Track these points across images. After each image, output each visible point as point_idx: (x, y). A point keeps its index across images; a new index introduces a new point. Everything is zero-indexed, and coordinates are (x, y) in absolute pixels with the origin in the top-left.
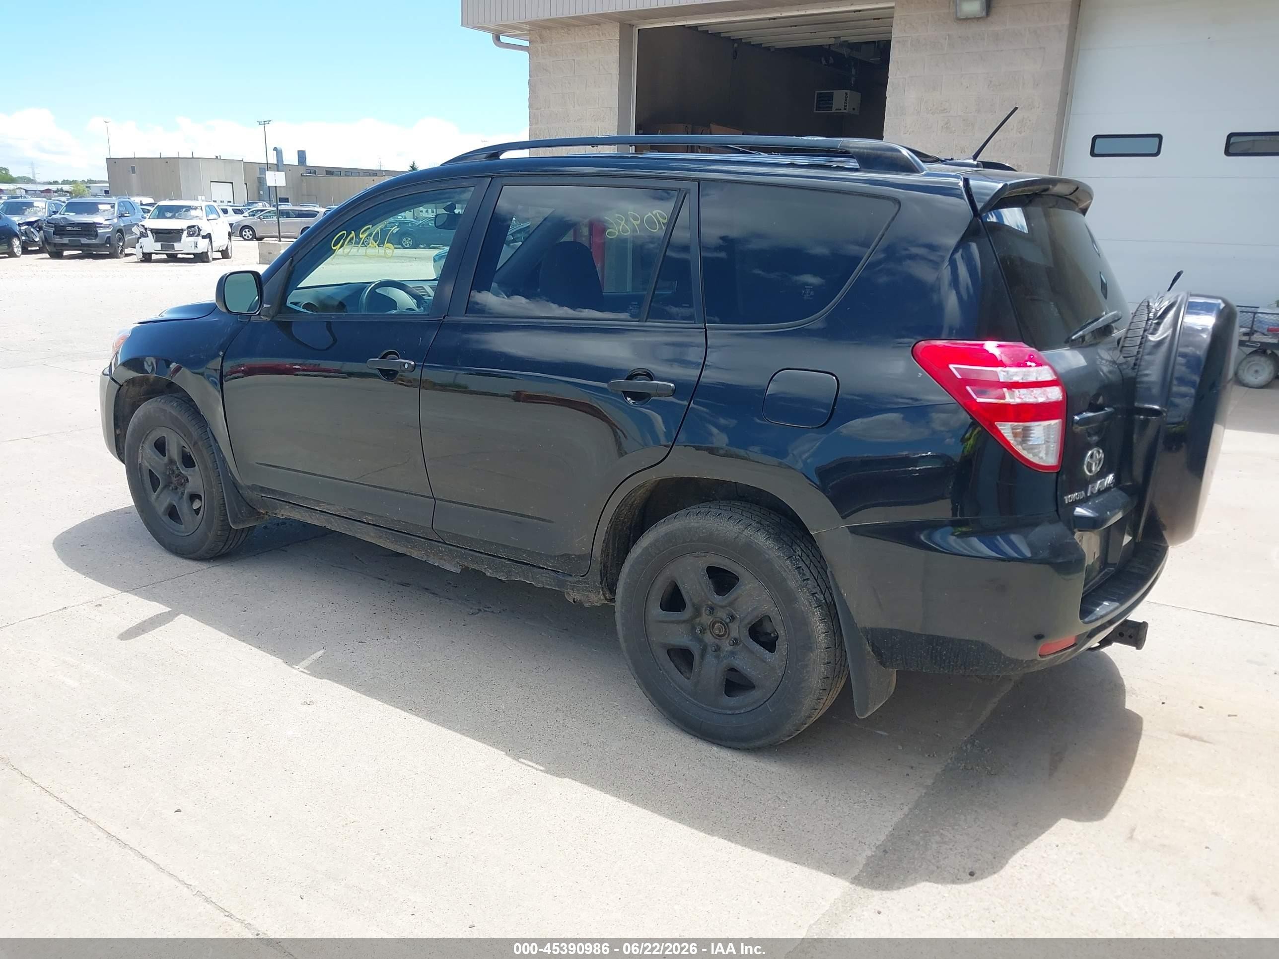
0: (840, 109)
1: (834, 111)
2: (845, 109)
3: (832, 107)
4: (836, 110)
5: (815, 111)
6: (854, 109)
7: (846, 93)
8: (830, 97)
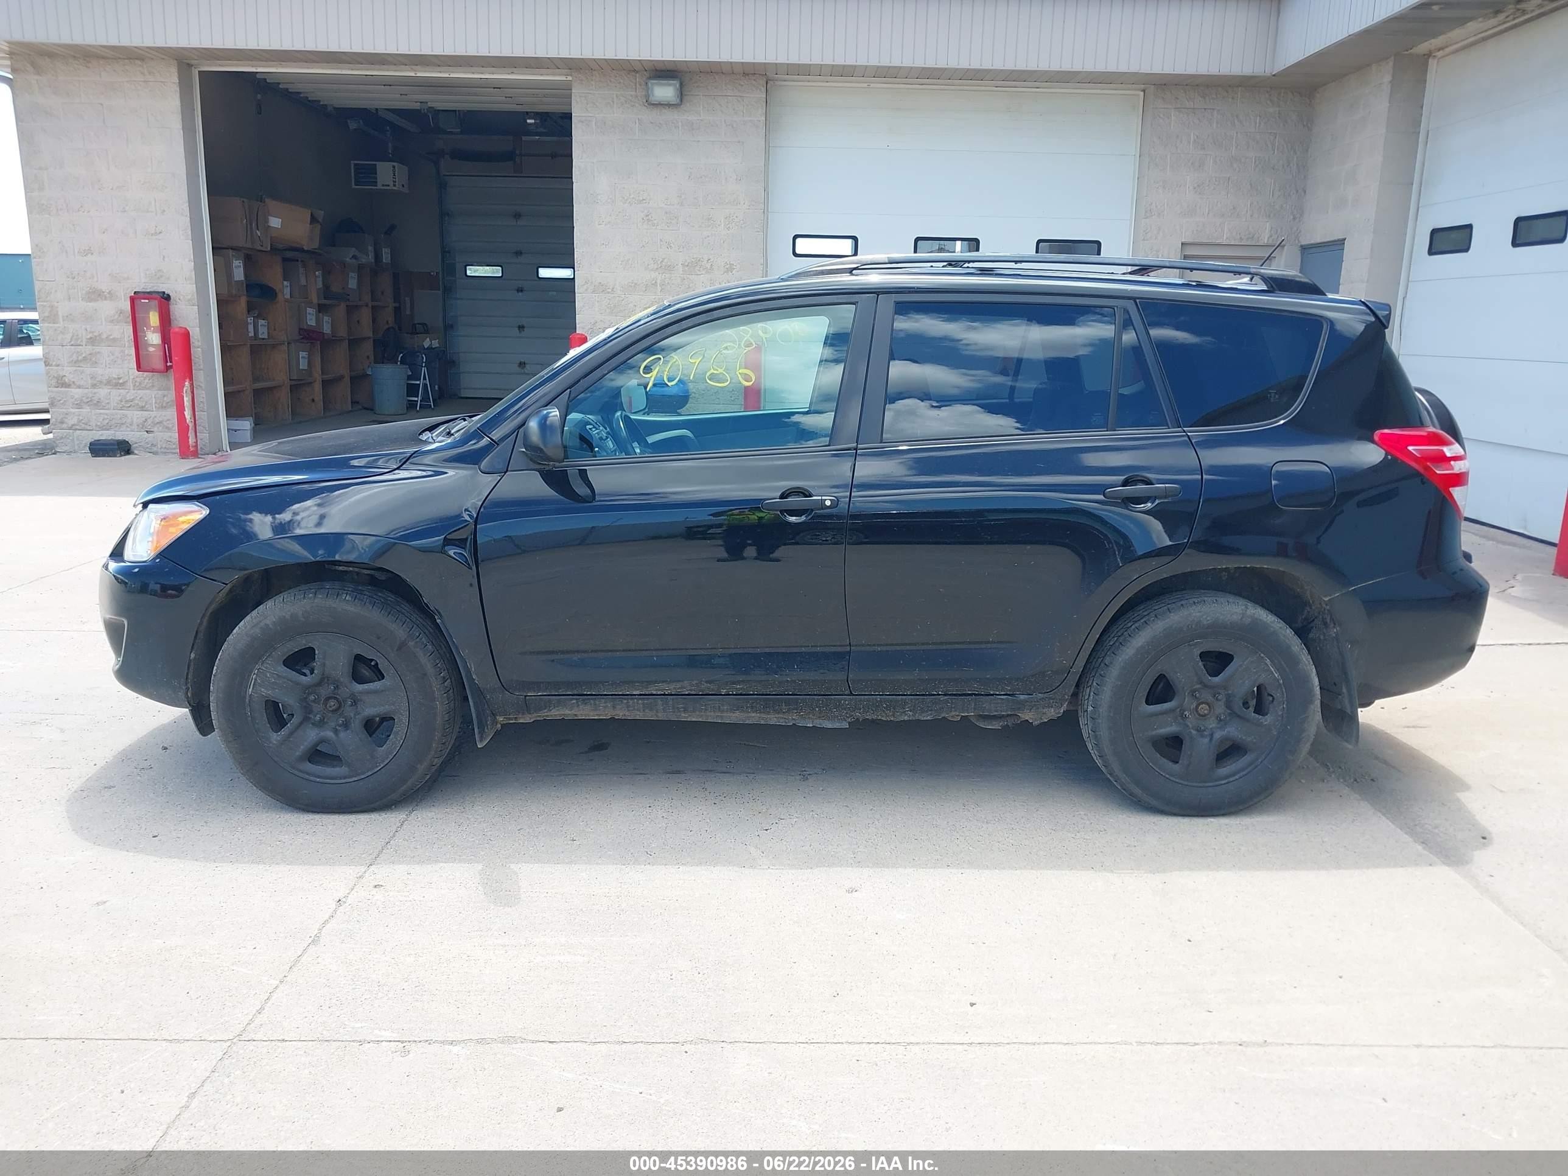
0: (389, 186)
1: (379, 187)
2: (395, 186)
3: (376, 182)
4: (383, 185)
5: (354, 187)
6: (403, 186)
7: (394, 167)
8: (373, 170)
